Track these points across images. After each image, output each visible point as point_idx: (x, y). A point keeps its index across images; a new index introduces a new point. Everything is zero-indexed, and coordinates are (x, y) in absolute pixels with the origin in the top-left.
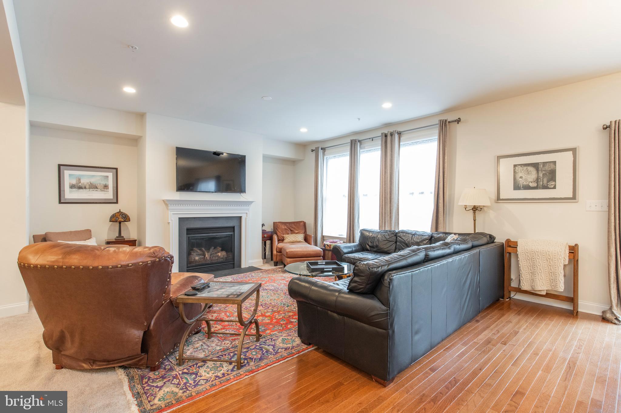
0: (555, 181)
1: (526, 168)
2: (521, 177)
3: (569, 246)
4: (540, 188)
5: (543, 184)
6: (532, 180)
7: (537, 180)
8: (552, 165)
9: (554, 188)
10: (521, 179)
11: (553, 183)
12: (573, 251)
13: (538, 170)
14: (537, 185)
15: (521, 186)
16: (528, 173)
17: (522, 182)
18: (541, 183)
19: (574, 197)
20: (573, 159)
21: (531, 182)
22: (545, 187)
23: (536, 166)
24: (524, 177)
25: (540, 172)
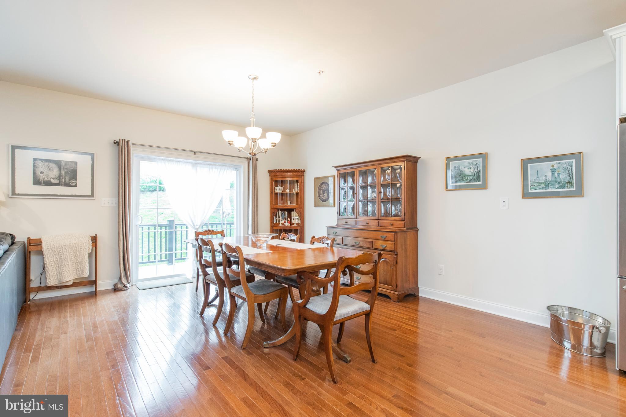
0: (76, 180)
1: (47, 163)
2: (42, 173)
3: (91, 237)
4: (62, 185)
5: (65, 181)
6: (54, 177)
7: (59, 177)
8: (74, 166)
9: (76, 186)
10: (41, 174)
11: (75, 181)
12: (94, 239)
13: (60, 168)
14: (60, 182)
15: (42, 182)
16: (50, 169)
17: (42, 177)
18: (63, 180)
19: (92, 195)
20: (91, 162)
21: (53, 179)
22: (67, 185)
23: (58, 163)
24: (45, 172)
25: (62, 170)
